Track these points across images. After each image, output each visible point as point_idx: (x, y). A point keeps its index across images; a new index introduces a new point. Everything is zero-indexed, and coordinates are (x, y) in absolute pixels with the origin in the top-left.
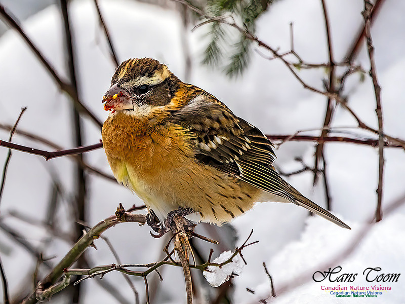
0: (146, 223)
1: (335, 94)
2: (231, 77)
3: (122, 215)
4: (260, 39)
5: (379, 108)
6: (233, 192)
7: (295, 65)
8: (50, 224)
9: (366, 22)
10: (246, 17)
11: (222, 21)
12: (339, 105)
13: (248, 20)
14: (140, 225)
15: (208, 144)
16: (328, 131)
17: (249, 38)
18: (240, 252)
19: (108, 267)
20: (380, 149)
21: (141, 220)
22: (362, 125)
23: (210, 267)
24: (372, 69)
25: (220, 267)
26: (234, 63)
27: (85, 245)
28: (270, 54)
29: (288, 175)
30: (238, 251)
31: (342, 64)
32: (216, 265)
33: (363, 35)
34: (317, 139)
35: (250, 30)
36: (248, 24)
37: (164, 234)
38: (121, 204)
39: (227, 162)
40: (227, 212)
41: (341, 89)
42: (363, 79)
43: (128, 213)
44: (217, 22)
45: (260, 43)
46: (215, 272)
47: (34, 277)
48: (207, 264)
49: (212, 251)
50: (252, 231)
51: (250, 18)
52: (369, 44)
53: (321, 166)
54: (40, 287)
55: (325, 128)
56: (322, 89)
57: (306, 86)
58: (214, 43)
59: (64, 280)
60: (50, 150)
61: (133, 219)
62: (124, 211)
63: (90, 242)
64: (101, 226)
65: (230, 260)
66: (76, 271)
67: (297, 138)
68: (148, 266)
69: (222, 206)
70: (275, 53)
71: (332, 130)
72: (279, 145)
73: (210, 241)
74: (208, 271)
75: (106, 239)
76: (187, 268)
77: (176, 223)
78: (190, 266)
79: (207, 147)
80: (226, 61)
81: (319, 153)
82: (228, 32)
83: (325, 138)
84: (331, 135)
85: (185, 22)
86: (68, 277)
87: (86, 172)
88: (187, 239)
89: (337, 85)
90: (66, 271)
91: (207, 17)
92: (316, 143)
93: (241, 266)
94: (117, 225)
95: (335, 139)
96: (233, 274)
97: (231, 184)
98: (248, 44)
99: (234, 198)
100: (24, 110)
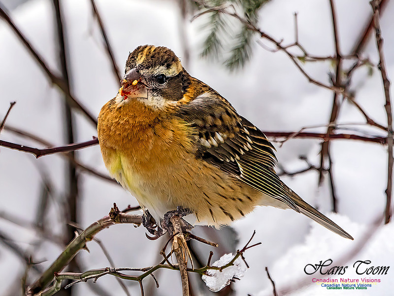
0: (142, 224)
1: (341, 88)
2: (232, 70)
3: (116, 216)
4: (262, 30)
5: (388, 104)
6: (233, 194)
7: (299, 58)
8: (41, 225)
9: (374, 12)
10: (247, 6)
11: (222, 11)
12: (346, 100)
13: (249, 10)
14: (135, 226)
15: (209, 140)
16: (334, 128)
17: (250, 29)
18: (242, 254)
19: (102, 271)
20: (389, 148)
21: (136, 221)
22: (370, 122)
23: (210, 271)
24: (381, 62)
25: (221, 271)
26: (235, 56)
27: (78, 247)
28: (273, 46)
29: (291, 175)
30: (240, 253)
31: (349, 57)
32: (216, 268)
33: (372, 26)
34: (322, 136)
35: (252, 20)
36: (250, 14)
37: (160, 236)
38: (115, 204)
39: (228, 161)
40: (226, 213)
41: (349, 83)
42: (371, 72)
43: (123, 214)
44: (217, 12)
45: (263, 35)
46: (215, 275)
47: (23, 282)
48: (207, 268)
49: (211, 254)
50: (255, 233)
51: (251, 7)
52: (378, 35)
53: (326, 165)
54: (29, 292)
55: (332, 125)
56: (328, 84)
57: (311, 80)
58: (213, 34)
59: (55, 285)
60: (40, 147)
61: (128, 220)
62: (118, 211)
63: (82, 245)
64: (94, 227)
65: (231, 264)
66: (67, 275)
67: (301, 135)
68: (144, 270)
69: (221, 208)
70: (278, 45)
71: (338, 127)
72: (282, 142)
73: (209, 244)
74: (208, 275)
75: (99, 242)
76: (185, 271)
77: (173, 224)
78: (188, 270)
79: (207, 144)
80: (226, 54)
81: (325, 151)
82: (229, 23)
83: (331, 135)
84: (338, 132)
85: (184, 12)
86: (58, 281)
87: (78, 171)
88: (184, 241)
89: (344, 79)
90: (57, 276)
91: (206, 7)
92: (321, 141)
93: (243, 270)
94: (111, 227)
95: (342, 136)
96: (234, 277)
97: (231, 184)
98: (249, 35)
99: (234, 199)
100: (12, 104)
